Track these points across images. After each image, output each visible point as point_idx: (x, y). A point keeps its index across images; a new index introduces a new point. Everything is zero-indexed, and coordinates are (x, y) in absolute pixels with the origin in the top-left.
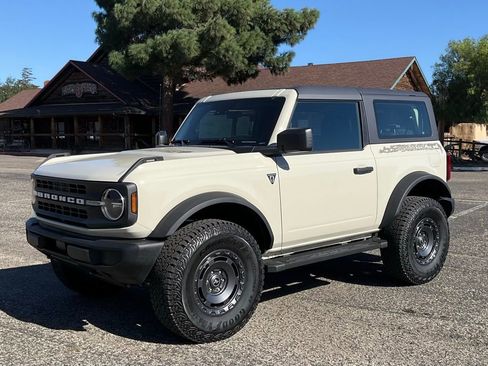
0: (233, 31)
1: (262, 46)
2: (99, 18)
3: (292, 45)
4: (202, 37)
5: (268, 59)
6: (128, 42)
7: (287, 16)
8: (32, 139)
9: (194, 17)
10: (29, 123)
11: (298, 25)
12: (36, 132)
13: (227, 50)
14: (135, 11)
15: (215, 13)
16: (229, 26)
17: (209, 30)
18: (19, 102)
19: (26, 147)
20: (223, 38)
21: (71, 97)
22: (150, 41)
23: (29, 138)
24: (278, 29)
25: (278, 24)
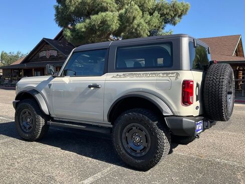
0: (141, 13)
1: (158, 25)
2: (57, 8)
11: (180, 11)
13: (138, 26)
16: (139, 10)
20: (134, 18)
21: (44, 58)
22: (87, 21)
24: (167, 14)
25: (168, 11)
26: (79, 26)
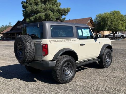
0: (52, 13)
1: (59, 16)
2: (23, 11)
3: (65, 16)
4: (45, 15)
5: (60, 19)
6: (30, 16)
7: (64, 9)
8: (11, 38)
9: (44, 10)
10: (10, 34)
11: (66, 11)
12: (12, 36)
13: (51, 17)
14: (31, 9)
15: (48, 10)
16: (51, 12)
17: (47, 13)
18: (8, 30)
19: (10, 39)
20: (50, 15)
21: (19, 28)
22: (34, 16)
23: (11, 37)
25: (62, 11)
26: (31, 18)
